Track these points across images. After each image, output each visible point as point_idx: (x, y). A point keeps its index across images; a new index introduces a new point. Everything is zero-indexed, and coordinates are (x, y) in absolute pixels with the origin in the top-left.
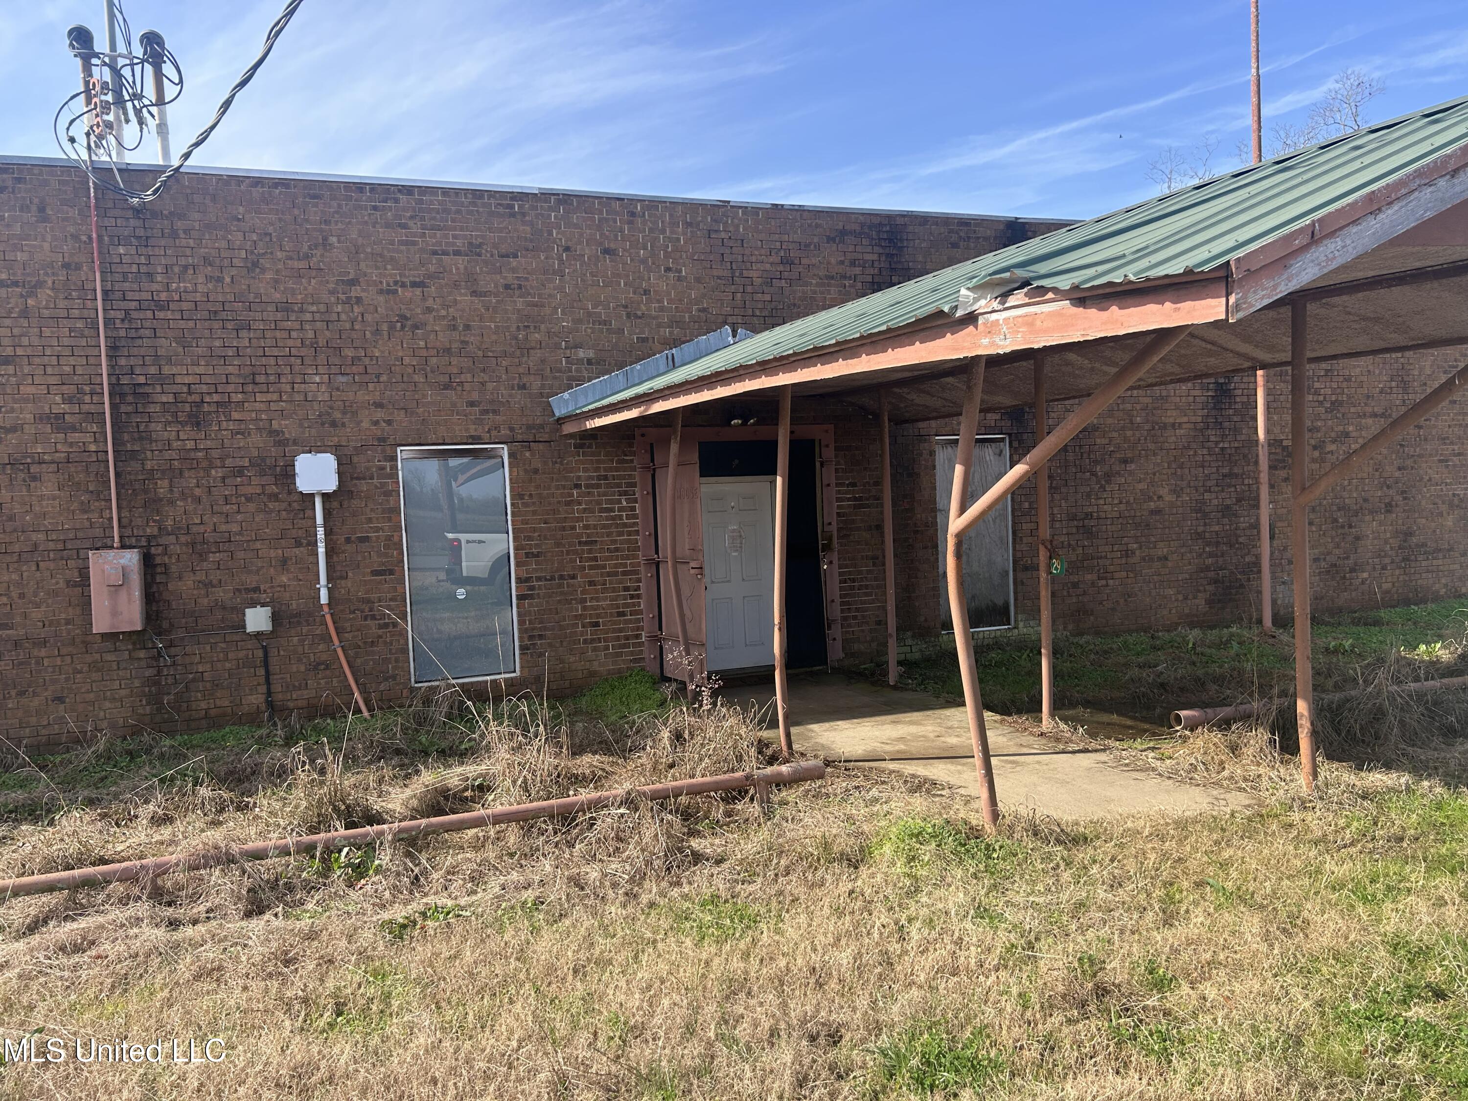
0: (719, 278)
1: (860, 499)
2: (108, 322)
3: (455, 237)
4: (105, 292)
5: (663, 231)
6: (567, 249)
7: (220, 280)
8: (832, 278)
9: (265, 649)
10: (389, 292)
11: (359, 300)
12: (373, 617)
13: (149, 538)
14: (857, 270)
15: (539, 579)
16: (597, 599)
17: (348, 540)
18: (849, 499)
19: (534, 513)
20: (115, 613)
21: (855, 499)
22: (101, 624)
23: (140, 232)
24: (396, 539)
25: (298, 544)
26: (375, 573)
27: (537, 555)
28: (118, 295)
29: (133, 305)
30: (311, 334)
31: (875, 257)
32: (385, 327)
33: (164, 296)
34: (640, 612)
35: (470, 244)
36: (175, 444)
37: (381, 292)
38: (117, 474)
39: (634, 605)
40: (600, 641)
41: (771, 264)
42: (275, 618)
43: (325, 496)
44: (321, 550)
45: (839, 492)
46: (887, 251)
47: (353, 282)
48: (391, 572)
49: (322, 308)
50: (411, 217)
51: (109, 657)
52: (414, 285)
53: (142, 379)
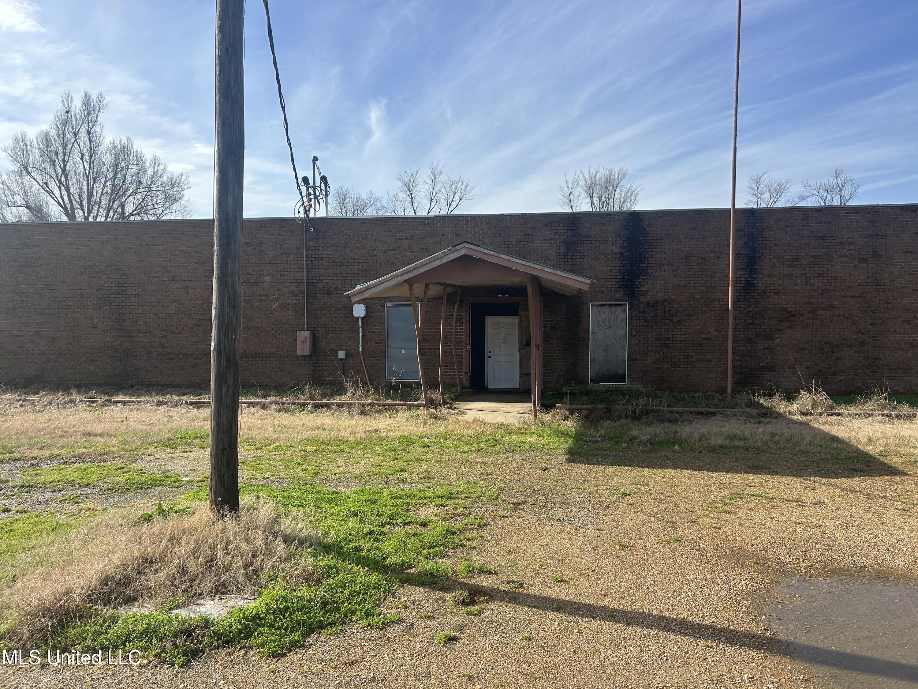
0: (499, 242)
1: (554, 327)
2: (307, 264)
3: (406, 233)
4: (307, 255)
5: (478, 227)
6: (443, 235)
7: (337, 250)
8: (546, 240)
9: (344, 364)
10: (384, 252)
11: (376, 255)
12: (375, 357)
13: (315, 328)
14: (557, 237)
15: (427, 349)
16: (447, 357)
17: (369, 332)
18: (549, 327)
19: (427, 326)
20: (303, 349)
21: (552, 326)
22: (299, 353)
23: (316, 237)
24: (383, 332)
25: (354, 332)
26: (376, 343)
27: (427, 341)
28: (310, 256)
29: (314, 259)
30: (361, 267)
31: (565, 231)
32: (383, 264)
33: (322, 256)
34: (462, 363)
35: (411, 235)
36: (323, 300)
37: (382, 253)
38: (307, 309)
39: (460, 361)
40: (447, 372)
41: (520, 236)
42: (347, 355)
43: (362, 317)
44: (360, 335)
45: (545, 323)
46: (571, 228)
47: (374, 250)
48: (381, 343)
49: (365, 258)
50: (393, 228)
51: (303, 362)
52: (392, 250)
53: (315, 281)
